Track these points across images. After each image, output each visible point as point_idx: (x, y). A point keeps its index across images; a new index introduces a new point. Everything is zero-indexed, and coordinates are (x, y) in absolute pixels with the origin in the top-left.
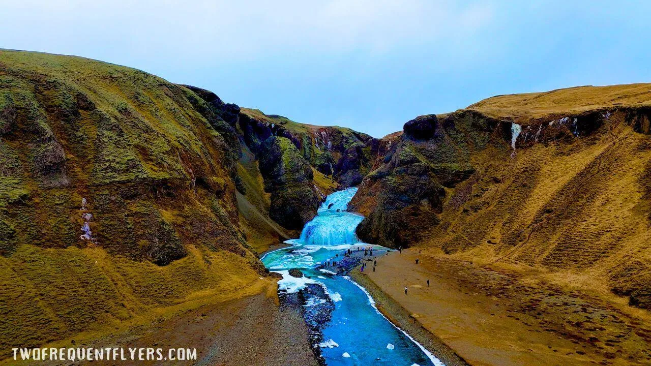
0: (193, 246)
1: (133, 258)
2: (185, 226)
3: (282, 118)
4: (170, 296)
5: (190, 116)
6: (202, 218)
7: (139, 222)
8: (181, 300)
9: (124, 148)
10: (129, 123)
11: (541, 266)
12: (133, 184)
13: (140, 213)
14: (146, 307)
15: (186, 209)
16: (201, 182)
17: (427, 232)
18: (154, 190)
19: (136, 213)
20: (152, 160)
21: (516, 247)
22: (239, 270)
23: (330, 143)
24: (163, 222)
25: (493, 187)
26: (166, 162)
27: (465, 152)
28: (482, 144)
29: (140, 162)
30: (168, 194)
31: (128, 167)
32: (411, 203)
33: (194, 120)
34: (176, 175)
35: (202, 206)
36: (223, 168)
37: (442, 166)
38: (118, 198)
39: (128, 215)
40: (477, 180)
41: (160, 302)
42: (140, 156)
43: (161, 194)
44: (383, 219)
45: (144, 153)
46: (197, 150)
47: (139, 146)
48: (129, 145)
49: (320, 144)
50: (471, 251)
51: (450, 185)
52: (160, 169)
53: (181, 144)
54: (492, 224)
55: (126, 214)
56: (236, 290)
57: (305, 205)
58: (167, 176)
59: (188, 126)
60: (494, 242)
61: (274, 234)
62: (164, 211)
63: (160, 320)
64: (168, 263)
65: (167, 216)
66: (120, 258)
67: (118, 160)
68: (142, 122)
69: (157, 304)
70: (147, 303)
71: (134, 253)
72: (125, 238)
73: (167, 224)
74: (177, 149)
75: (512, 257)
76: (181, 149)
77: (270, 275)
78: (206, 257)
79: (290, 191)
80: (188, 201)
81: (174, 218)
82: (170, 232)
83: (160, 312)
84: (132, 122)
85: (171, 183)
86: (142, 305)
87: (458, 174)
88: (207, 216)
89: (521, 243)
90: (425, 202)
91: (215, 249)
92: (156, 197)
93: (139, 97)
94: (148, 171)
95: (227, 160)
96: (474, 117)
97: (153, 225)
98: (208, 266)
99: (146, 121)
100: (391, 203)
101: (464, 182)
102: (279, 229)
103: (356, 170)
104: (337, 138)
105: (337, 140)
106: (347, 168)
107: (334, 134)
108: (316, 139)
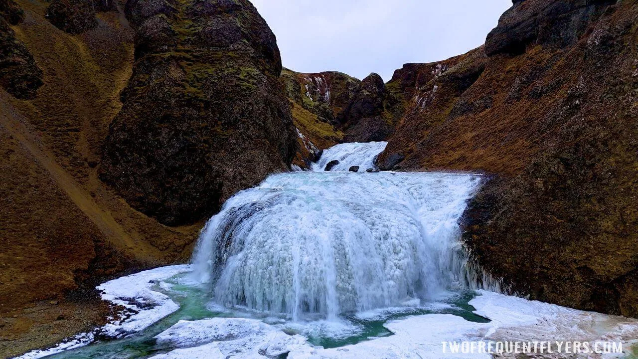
23: (328, 93)
49: (313, 93)
102: (119, 221)
103: (377, 118)
104: (339, 86)
105: (339, 89)
106: (360, 114)
107: (334, 81)
108: (307, 86)
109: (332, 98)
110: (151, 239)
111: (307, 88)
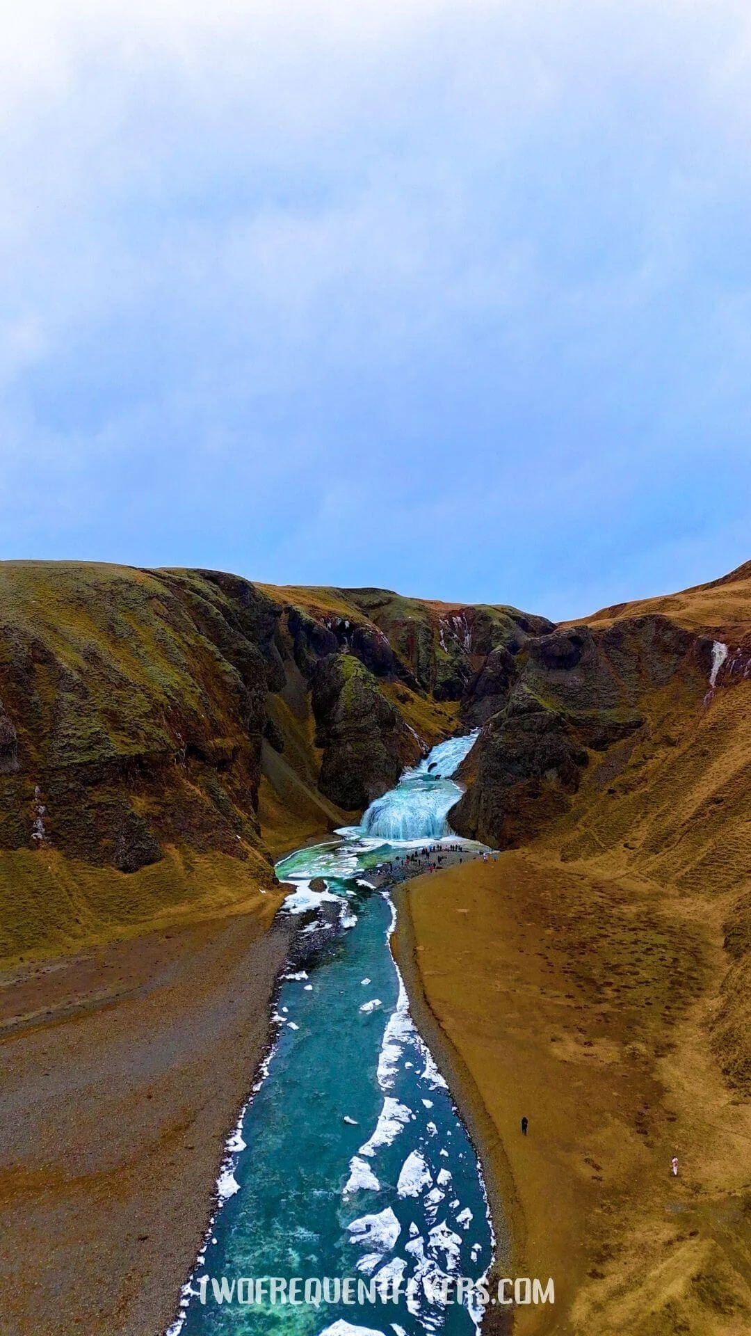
0: (171, 846)
1: (93, 863)
2: (164, 818)
3: (383, 594)
4: (134, 911)
5: (189, 645)
6: (190, 806)
7: (102, 816)
8: (147, 917)
9: (87, 716)
10: (96, 677)
11: (673, 887)
12: (96, 765)
13: (104, 803)
14: (104, 924)
15: (167, 794)
16: (194, 751)
17: (550, 824)
18: (124, 772)
19: (100, 804)
20: (123, 729)
21: (658, 855)
22: (231, 880)
23: (468, 638)
24: (132, 816)
25: (661, 753)
26: (142, 729)
27: (633, 690)
28: (664, 676)
29: (107, 734)
30: (144, 775)
31: (91, 742)
32: (528, 776)
33: (195, 652)
34: (156, 746)
35: (193, 787)
36: (236, 720)
37: (588, 713)
38: (77, 784)
39: (90, 807)
40: (642, 740)
41: (122, 920)
42: (109, 725)
43: (134, 775)
44: (483, 801)
45: (114, 719)
46: (193, 704)
47: (108, 709)
48: (95, 710)
49: (448, 641)
50: (598, 859)
51: (599, 745)
52: (134, 741)
53: (169, 697)
54: (639, 816)
55: (87, 806)
56: (221, 907)
57: (372, 770)
58: (143, 751)
59: (184, 664)
60: (633, 846)
61: (320, 817)
62: (137, 798)
63: (118, 940)
64: (137, 870)
65: (140, 804)
66: (77, 862)
67: (79, 734)
68: (116, 671)
69: (117, 922)
70: (106, 920)
71: (94, 856)
72: (84, 837)
73: (138, 817)
74: (162, 705)
75: (644, 872)
76: (168, 705)
77: (278, 888)
78: (188, 861)
79: (349, 748)
80: (171, 782)
81: (150, 807)
82: (142, 827)
83: (120, 930)
84: (101, 673)
85: (148, 759)
86: (99, 921)
87: (614, 728)
88: (197, 802)
89: (666, 849)
90: (552, 774)
91: (202, 850)
92: (127, 781)
93: (115, 626)
94: (118, 746)
95: (244, 707)
96: (658, 628)
97: (120, 820)
98: (189, 873)
99: (121, 667)
100: (495, 777)
101: (624, 741)
102: (330, 810)
103: (500, 696)
104: (482, 629)
105: (481, 633)
106: (484, 692)
107: (476, 621)
108: (441, 631)
109: (473, 643)
110: (342, 817)
111: (442, 634)
